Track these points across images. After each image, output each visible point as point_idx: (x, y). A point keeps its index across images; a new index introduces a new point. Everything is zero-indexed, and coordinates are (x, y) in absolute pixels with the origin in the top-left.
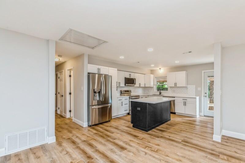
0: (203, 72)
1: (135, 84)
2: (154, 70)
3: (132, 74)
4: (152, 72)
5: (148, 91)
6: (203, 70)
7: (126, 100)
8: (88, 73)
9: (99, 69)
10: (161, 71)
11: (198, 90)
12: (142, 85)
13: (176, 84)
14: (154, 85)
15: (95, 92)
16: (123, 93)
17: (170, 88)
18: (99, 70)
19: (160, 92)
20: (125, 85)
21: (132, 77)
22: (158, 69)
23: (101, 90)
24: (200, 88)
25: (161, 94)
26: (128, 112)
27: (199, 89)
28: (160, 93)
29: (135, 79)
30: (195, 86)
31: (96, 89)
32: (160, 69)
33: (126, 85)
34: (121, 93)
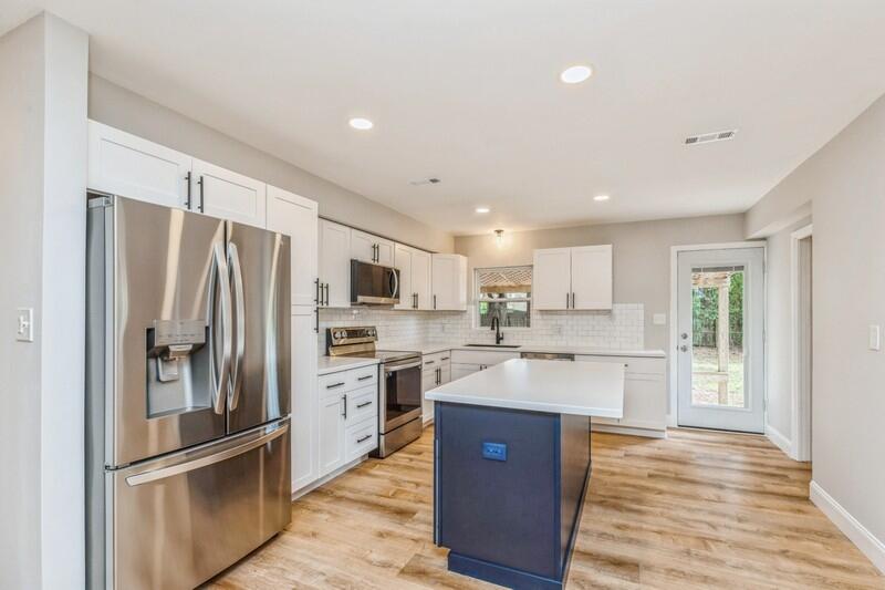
0: (674, 249)
1: (398, 296)
3: (385, 246)
4: (461, 244)
7: (362, 381)
8: (91, 196)
9: (195, 179)
10: (503, 242)
11: (656, 322)
12: (425, 304)
13: (571, 298)
14: (468, 303)
15: (160, 354)
16: (342, 342)
18: (196, 189)
19: (498, 333)
20: (353, 299)
21: (384, 261)
22: (491, 231)
23: (211, 330)
24: (664, 316)
25: (502, 343)
26: (371, 444)
27: (659, 319)
28: (499, 339)
29: (398, 272)
30: (641, 306)
31: (172, 324)
32: (499, 232)
33: (361, 299)
34: (329, 343)
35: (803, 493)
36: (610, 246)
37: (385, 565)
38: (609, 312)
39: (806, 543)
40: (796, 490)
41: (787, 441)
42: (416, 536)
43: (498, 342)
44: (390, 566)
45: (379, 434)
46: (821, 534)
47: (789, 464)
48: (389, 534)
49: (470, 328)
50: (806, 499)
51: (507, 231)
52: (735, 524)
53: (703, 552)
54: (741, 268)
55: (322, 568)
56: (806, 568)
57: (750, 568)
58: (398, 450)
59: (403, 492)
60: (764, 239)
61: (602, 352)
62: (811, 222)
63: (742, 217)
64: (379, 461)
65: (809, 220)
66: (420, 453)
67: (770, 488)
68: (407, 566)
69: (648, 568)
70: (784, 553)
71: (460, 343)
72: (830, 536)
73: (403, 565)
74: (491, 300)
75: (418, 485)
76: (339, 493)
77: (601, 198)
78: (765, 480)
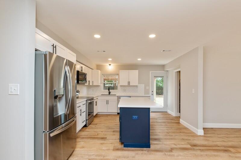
0: (151, 72)
2: (101, 65)
5: (93, 91)
6: (151, 71)
13: (129, 83)
14: (101, 83)
17: (120, 87)
25: (110, 94)
28: (109, 93)
30: (144, 85)
32: (110, 65)
35: (179, 122)
36: (138, 71)
37: (108, 150)
38: (137, 86)
39: (183, 130)
40: (177, 122)
41: (172, 112)
42: (111, 142)
43: (109, 94)
44: (109, 150)
45: (86, 120)
46: (184, 128)
47: (174, 117)
48: (103, 143)
49: (101, 90)
50: (179, 123)
51: (112, 65)
52: (171, 129)
53: (169, 135)
54: (163, 77)
55: (92, 154)
56: (185, 134)
57: (177, 136)
58: (90, 124)
59: (99, 134)
60: (167, 71)
61: (137, 96)
62: (180, 68)
63: (163, 66)
64: (86, 127)
65: (179, 68)
66: (97, 124)
67: (173, 122)
68: (113, 149)
69: (161, 139)
70: (181, 132)
71: (100, 94)
72: (186, 128)
73: (112, 149)
74: (104, 83)
75: (102, 132)
76: (82, 137)
77: (139, 59)
78: (171, 120)
